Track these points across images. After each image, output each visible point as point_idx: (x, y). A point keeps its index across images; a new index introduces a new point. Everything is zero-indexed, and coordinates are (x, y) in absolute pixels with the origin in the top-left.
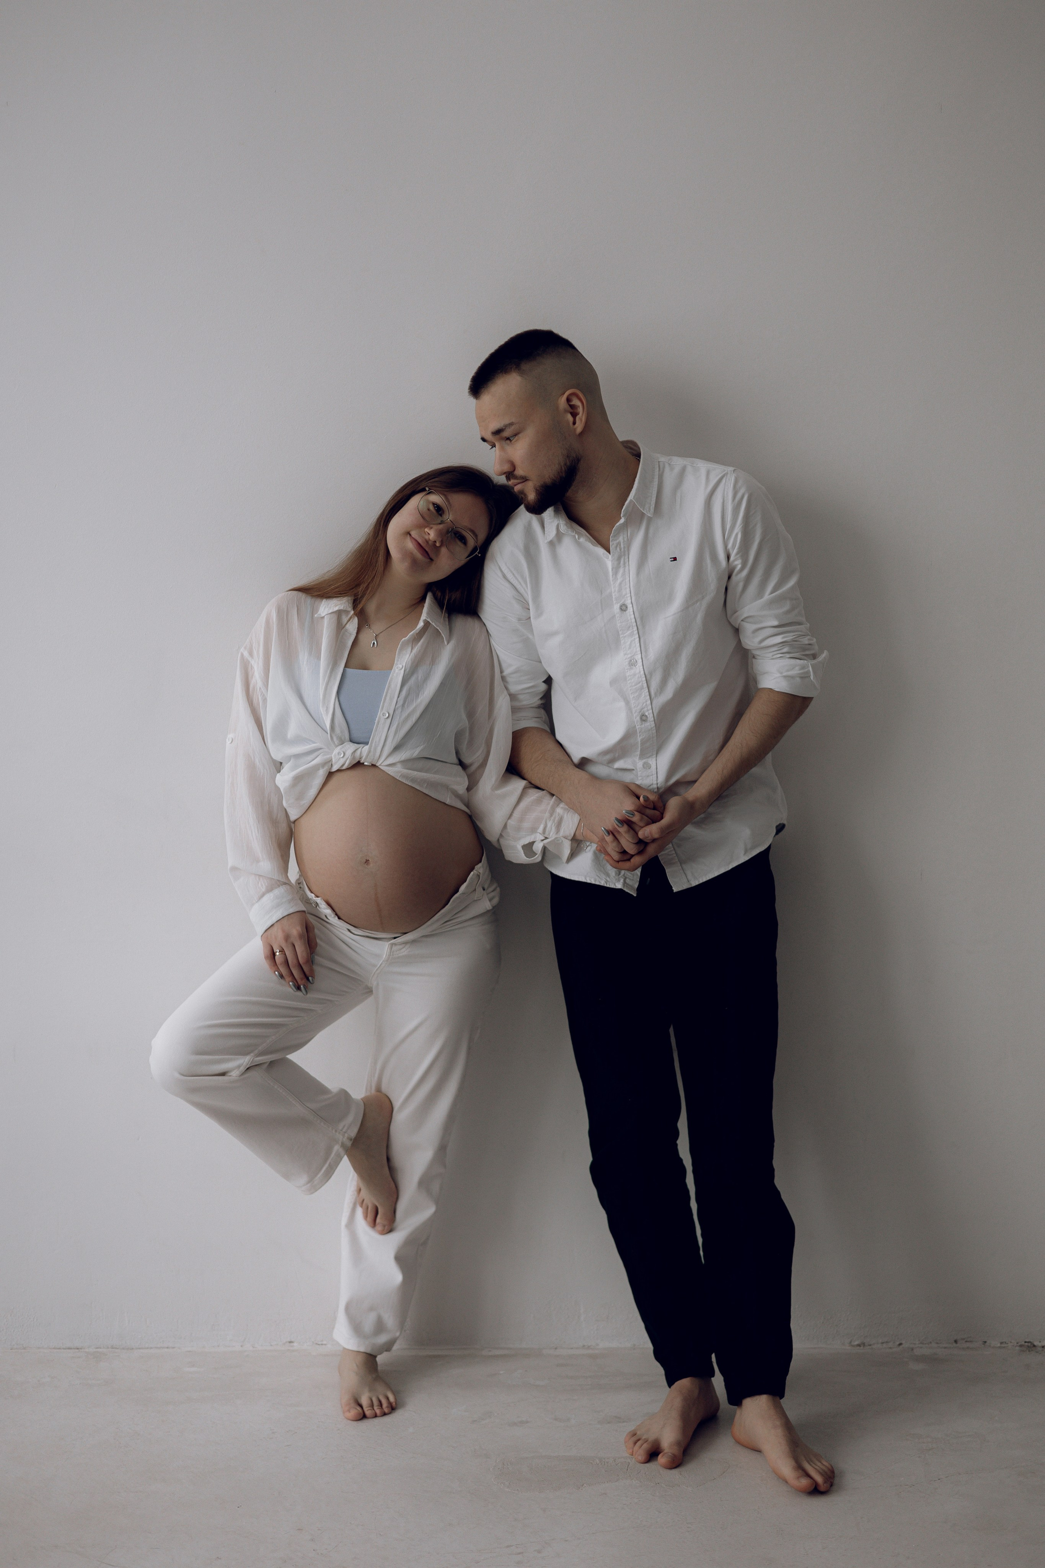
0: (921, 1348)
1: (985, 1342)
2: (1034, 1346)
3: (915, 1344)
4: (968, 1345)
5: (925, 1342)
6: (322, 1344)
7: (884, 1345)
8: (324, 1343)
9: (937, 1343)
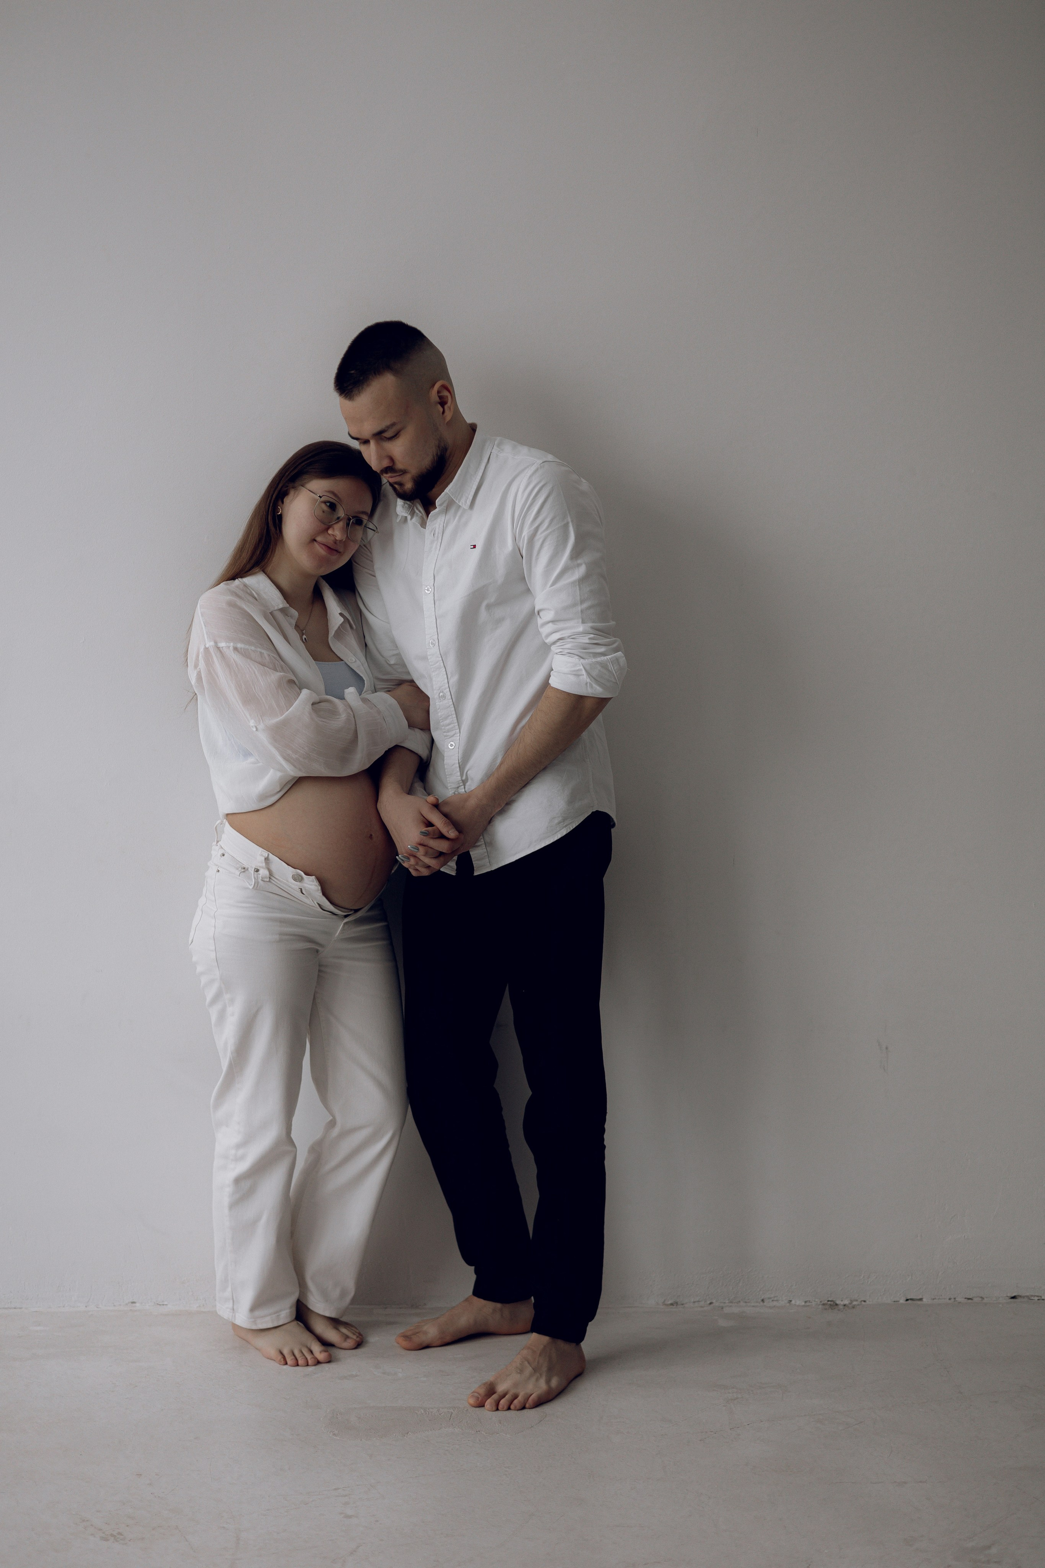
0: (731, 1306)
1: (791, 1301)
2: (837, 1305)
3: (725, 1303)
4: (775, 1303)
5: (734, 1301)
6: (163, 1305)
7: (696, 1304)
8: (165, 1303)
9: (746, 1302)
